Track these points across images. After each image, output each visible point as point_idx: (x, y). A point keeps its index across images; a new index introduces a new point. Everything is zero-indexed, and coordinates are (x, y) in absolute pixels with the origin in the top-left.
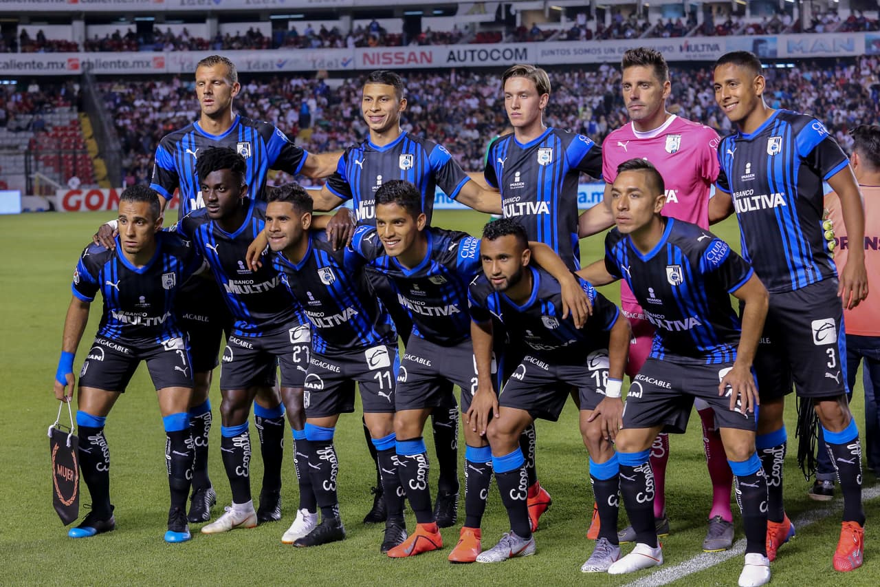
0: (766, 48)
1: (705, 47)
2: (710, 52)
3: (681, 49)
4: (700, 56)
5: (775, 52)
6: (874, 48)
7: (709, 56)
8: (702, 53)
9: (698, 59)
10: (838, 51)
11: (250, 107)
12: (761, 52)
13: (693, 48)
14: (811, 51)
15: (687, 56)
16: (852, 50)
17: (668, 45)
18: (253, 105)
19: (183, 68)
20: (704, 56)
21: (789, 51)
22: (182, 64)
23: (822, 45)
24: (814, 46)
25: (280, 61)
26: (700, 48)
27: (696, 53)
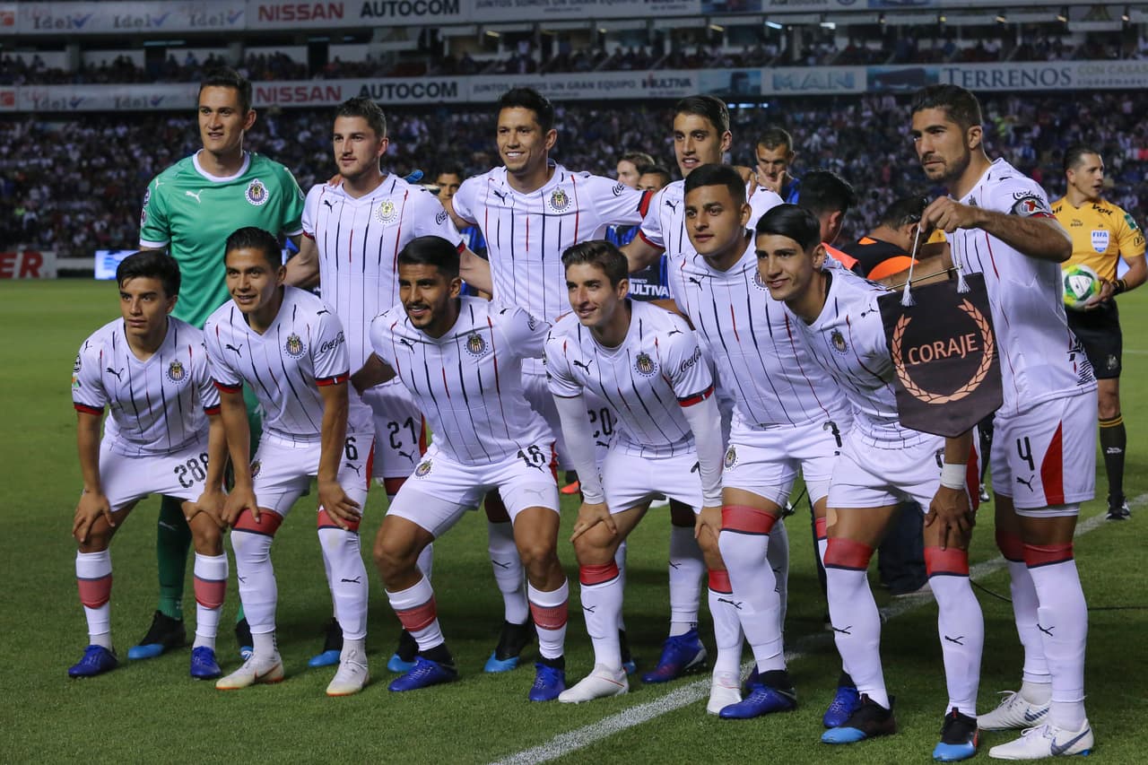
0: (747, 84)
1: (674, 83)
2: (679, 89)
3: (644, 84)
4: (668, 93)
5: (758, 88)
6: (878, 84)
7: (679, 93)
8: (670, 90)
9: (665, 96)
10: (835, 87)
11: (118, 153)
12: (741, 88)
13: (659, 83)
14: (802, 88)
15: (652, 93)
16: (851, 86)
17: (628, 79)
18: (122, 151)
19: (36, 106)
20: (672, 93)
21: (776, 87)
22: (36, 101)
23: (815, 80)
24: (805, 82)
25: (155, 97)
26: (668, 83)
27: (663, 89)
